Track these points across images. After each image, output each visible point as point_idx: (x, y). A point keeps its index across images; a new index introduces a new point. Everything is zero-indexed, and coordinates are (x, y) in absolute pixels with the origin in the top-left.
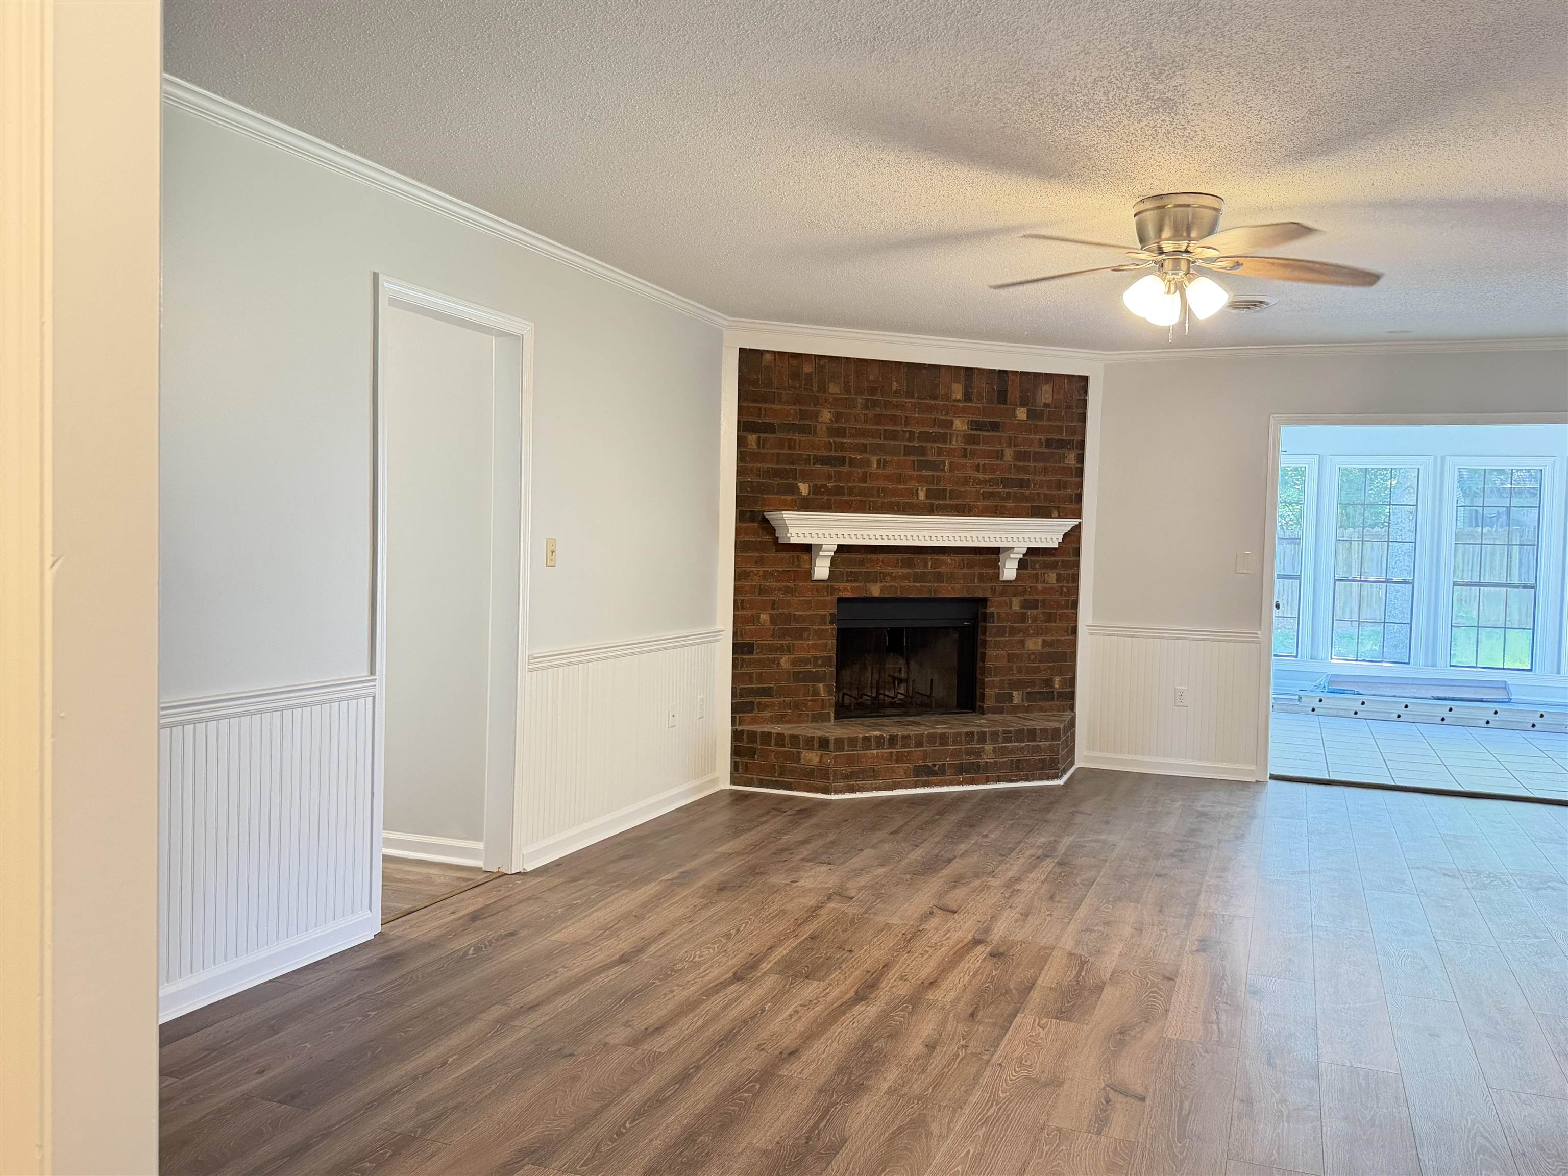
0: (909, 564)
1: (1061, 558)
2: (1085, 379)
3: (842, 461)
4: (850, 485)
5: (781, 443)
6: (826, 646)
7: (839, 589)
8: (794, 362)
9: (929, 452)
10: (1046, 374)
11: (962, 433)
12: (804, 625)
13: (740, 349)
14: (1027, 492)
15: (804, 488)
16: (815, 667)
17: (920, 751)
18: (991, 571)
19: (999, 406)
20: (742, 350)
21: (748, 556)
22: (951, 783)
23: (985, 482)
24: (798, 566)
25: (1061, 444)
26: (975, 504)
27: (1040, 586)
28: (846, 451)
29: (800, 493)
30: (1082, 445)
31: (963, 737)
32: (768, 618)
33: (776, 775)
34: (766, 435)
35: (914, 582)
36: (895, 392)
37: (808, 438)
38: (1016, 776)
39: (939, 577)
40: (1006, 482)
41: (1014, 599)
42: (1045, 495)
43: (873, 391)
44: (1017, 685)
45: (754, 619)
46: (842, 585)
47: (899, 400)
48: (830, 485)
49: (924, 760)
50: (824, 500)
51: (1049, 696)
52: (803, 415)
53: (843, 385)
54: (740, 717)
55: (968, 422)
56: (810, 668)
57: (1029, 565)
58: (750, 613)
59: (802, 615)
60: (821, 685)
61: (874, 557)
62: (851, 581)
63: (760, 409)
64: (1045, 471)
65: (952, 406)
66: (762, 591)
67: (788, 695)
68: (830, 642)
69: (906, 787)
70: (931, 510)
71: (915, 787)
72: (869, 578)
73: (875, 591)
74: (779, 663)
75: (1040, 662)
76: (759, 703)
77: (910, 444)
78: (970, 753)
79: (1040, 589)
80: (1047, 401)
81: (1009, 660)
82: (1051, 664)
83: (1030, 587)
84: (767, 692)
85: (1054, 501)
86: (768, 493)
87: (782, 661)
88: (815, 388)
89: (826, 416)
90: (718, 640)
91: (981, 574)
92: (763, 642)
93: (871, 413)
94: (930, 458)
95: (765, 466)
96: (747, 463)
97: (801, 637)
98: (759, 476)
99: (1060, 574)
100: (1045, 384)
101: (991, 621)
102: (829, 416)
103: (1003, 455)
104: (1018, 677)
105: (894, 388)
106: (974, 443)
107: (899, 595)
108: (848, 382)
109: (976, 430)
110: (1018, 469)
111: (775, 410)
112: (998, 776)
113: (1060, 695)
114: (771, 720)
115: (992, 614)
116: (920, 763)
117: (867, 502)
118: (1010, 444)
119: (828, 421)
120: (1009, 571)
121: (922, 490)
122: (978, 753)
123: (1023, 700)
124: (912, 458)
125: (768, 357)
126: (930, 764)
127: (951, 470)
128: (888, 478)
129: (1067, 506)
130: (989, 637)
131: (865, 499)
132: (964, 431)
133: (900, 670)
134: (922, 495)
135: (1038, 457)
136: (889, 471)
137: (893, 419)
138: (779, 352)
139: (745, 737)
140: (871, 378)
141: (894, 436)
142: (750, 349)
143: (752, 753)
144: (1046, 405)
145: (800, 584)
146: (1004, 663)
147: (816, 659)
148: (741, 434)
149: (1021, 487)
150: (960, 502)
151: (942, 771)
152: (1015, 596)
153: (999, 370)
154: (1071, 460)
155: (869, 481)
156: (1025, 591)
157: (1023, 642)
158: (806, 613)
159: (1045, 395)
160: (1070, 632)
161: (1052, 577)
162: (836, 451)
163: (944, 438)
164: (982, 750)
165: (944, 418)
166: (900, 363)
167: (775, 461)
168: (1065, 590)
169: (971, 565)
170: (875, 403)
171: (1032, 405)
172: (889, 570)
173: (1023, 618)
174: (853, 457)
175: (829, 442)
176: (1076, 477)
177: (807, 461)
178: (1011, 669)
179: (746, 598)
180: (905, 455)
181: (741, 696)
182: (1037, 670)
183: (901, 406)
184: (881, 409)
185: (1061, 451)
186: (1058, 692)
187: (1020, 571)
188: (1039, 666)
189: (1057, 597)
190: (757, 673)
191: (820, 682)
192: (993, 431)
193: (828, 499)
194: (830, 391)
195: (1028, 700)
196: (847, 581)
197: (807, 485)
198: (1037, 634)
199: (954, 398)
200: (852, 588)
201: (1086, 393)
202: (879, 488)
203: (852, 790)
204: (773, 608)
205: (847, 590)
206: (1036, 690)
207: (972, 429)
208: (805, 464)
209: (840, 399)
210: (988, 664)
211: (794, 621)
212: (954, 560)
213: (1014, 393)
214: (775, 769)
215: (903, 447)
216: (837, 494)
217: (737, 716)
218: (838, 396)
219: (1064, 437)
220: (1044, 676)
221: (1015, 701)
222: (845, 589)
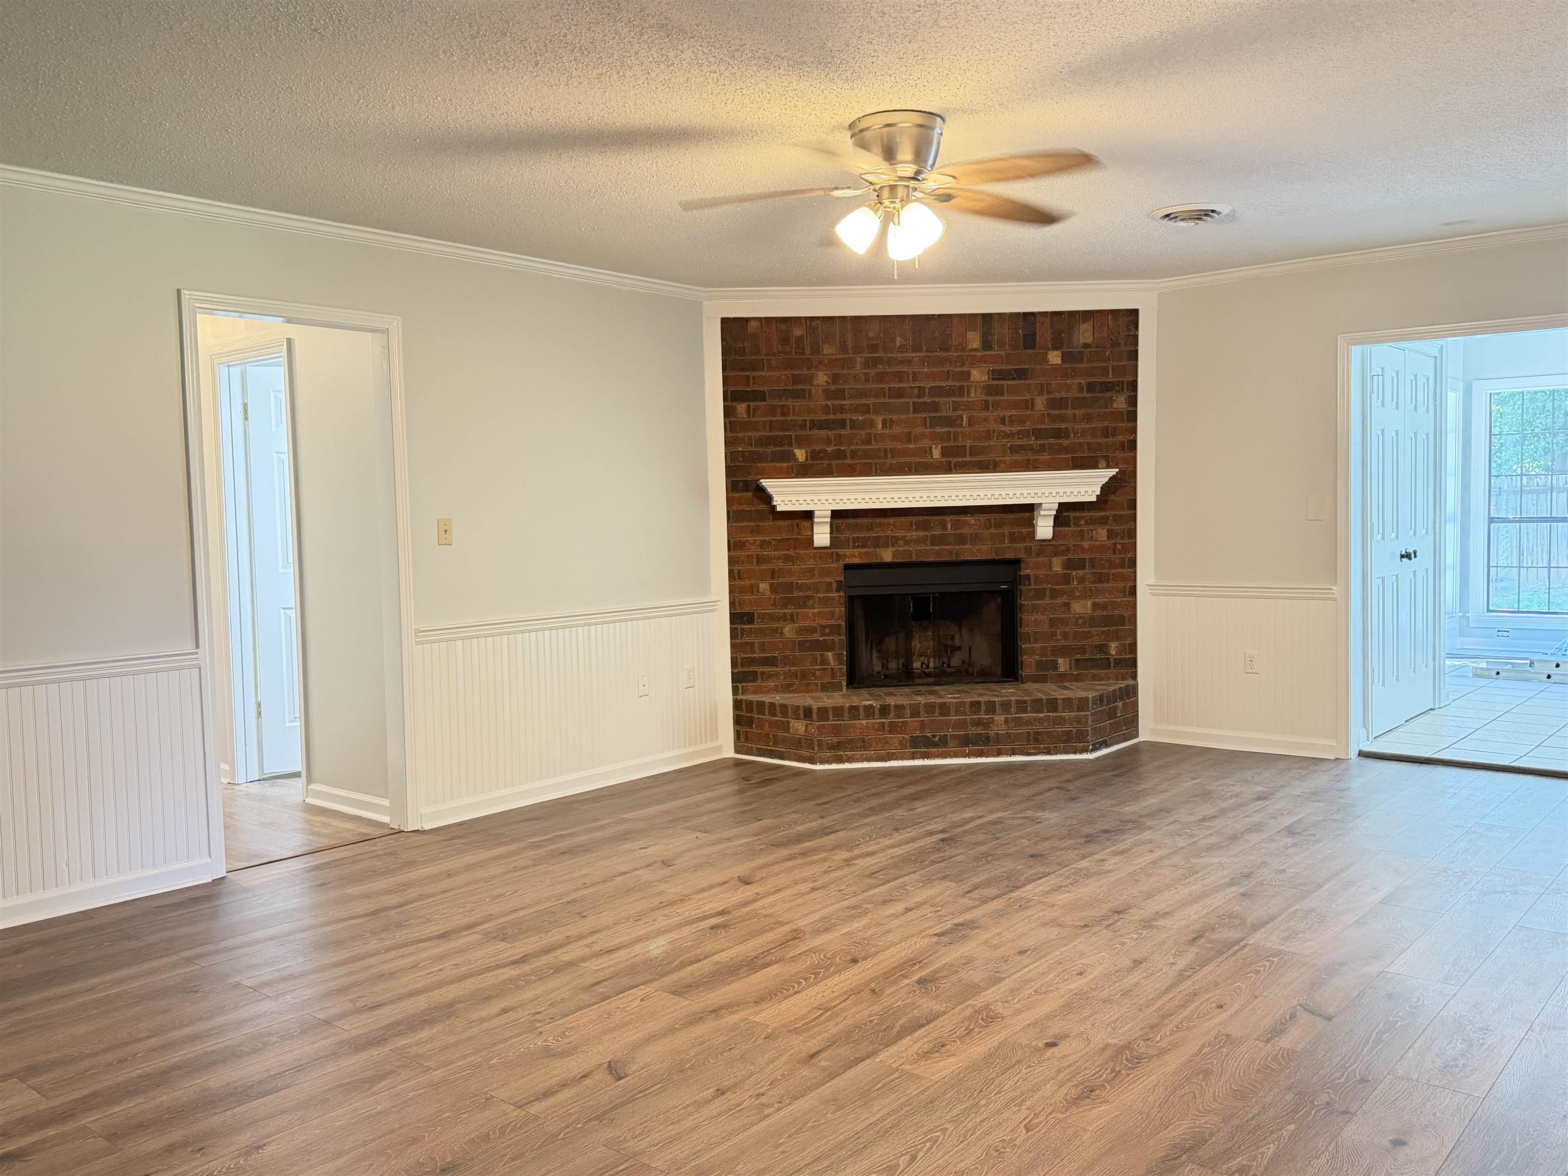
0: (925, 526)
1: (1113, 513)
2: (1135, 312)
3: (842, 424)
4: (852, 447)
5: (772, 411)
6: (832, 614)
7: (845, 556)
8: (783, 327)
9: (943, 407)
10: (1083, 312)
11: (982, 384)
12: (809, 593)
13: (722, 319)
14: (1066, 442)
15: (800, 454)
16: (822, 635)
17: (916, 721)
18: (1024, 530)
19: (1027, 351)
20: (724, 321)
21: (743, 526)
22: (956, 755)
23: (1011, 435)
24: (798, 534)
25: (1107, 387)
26: (1001, 459)
27: (1086, 544)
28: (846, 413)
29: (796, 460)
30: (1133, 386)
31: (967, 706)
32: (768, 587)
33: (771, 744)
34: (756, 403)
35: (932, 544)
36: (899, 348)
37: (802, 403)
38: (1035, 748)
39: (961, 539)
40: (1038, 434)
41: (1054, 559)
42: (1089, 444)
43: (873, 348)
44: (1064, 651)
45: (752, 589)
46: (848, 552)
47: (905, 355)
48: (829, 449)
49: (921, 731)
50: (825, 465)
51: (1105, 664)
52: (796, 380)
53: (838, 345)
54: (743, 687)
55: (988, 372)
56: (816, 637)
57: (1072, 522)
58: (748, 583)
59: (806, 583)
60: (830, 654)
61: (885, 520)
62: (858, 546)
63: (748, 377)
64: (1088, 418)
65: (968, 355)
66: (760, 560)
67: (794, 665)
68: (837, 610)
69: (902, 759)
70: (948, 469)
71: (913, 758)
72: (878, 543)
73: (887, 556)
74: (782, 632)
75: (1090, 626)
76: (763, 673)
77: (919, 401)
78: (978, 723)
79: (1086, 547)
80: (1087, 341)
81: (1051, 625)
82: (1105, 629)
83: (1074, 546)
84: (771, 661)
85: (1101, 450)
86: (761, 462)
87: (786, 630)
88: (808, 350)
89: (821, 378)
90: (714, 610)
91: (1012, 535)
92: (764, 611)
93: (872, 372)
94: (944, 414)
95: (755, 434)
96: (737, 433)
97: (805, 606)
98: (751, 445)
99: (1112, 530)
100: (1083, 322)
101: (1027, 583)
102: (825, 378)
103: (1033, 404)
104: (1063, 643)
105: (898, 343)
106: (997, 394)
107: (914, 559)
108: (844, 342)
109: (999, 379)
110: (1053, 418)
111: (764, 377)
112: (1012, 749)
113: (1118, 662)
114: (777, 690)
115: (1028, 577)
116: (918, 733)
117: (874, 464)
118: (1042, 390)
119: (824, 383)
120: (1044, 529)
121: (937, 447)
122: (987, 724)
123: (1071, 668)
124: (923, 415)
125: (753, 324)
126: (929, 735)
127: (970, 424)
128: (895, 438)
129: (1118, 454)
130: (1025, 600)
131: (871, 461)
132: (984, 382)
133: (953, 638)
134: (936, 454)
135: (1078, 403)
136: (897, 430)
137: (899, 376)
138: (766, 318)
139: (744, 706)
140: (871, 335)
141: (900, 393)
142: (734, 318)
143: (750, 722)
144: (1086, 346)
145: (802, 552)
146: (1046, 628)
147: (823, 627)
148: (729, 403)
149: (1058, 437)
150: (982, 458)
151: (944, 742)
152: (1055, 556)
153: (1024, 313)
154: (1120, 403)
155: (873, 443)
156: (1068, 550)
157: (1067, 605)
158: (810, 581)
159: (1084, 334)
160: (1127, 594)
161: (1101, 534)
162: (834, 414)
163: (961, 391)
164: (992, 721)
165: (960, 369)
166: (905, 316)
167: (768, 429)
168: (1119, 547)
169: (998, 525)
170: (876, 361)
171: (1068, 347)
172: (901, 533)
173: (1067, 580)
174: (854, 418)
175: (827, 406)
176: (1128, 421)
177: (803, 426)
178: (1054, 634)
179: (743, 568)
180: (914, 413)
181: (743, 665)
182: (1089, 635)
183: (909, 362)
184: (884, 366)
185: (1107, 395)
186: (1115, 659)
187: (1057, 529)
188: (1089, 632)
189: (1109, 554)
190: (759, 642)
191: (829, 651)
192: (1020, 379)
193: (827, 465)
194: (825, 352)
195: (1078, 668)
196: (854, 547)
197: (804, 451)
198: (1085, 596)
199: (969, 347)
200: (860, 554)
201: (1136, 327)
202: (886, 450)
203: (840, 761)
204: (773, 577)
205: (855, 556)
206: (1087, 656)
207: (993, 379)
208: (802, 430)
209: (836, 359)
210: (1024, 630)
211: (797, 589)
212: (979, 520)
213: (1044, 334)
214: (769, 738)
215: (911, 403)
216: (838, 459)
217: (740, 685)
218: (834, 357)
219: (1110, 378)
220: (1096, 641)
221: (1062, 669)
222: (852, 556)
